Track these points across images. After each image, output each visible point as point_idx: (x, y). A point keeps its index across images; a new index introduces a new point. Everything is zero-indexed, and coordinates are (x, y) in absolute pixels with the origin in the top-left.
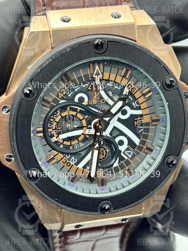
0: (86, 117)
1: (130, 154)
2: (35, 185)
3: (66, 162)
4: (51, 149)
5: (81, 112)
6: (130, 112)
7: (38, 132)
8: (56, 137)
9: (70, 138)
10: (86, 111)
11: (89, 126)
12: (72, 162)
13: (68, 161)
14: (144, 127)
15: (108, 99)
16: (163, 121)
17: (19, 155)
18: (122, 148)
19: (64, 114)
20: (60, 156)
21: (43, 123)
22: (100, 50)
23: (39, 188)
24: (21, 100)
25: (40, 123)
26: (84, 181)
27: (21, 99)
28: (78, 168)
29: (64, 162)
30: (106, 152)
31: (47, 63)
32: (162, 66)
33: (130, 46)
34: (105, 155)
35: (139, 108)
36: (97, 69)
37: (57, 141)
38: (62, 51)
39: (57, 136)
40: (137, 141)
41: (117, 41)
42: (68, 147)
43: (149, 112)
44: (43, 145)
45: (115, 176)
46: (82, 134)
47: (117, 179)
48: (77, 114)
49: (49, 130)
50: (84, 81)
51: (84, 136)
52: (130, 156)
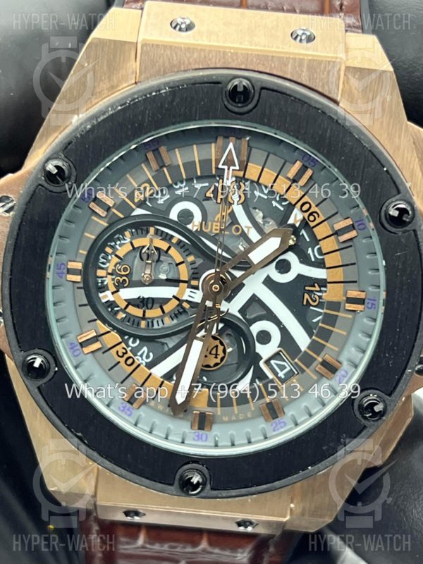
0: (191, 258)
1: (282, 368)
2: (37, 390)
3: (124, 354)
4: (96, 318)
5: (181, 244)
6: (298, 268)
7: (69, 271)
8: (113, 293)
9: (145, 302)
10: (193, 244)
11: (194, 283)
12: (140, 358)
13: (130, 354)
14: (325, 311)
15: (249, 228)
16: (372, 304)
17: (12, 313)
18: (265, 351)
19: (138, 243)
20: (114, 337)
21: (85, 253)
22: (239, 105)
23: (44, 399)
24: (37, 187)
25: (81, 251)
26: (160, 407)
27: (35, 184)
28: (150, 374)
29: (121, 354)
30: (224, 351)
31: (111, 113)
32: (385, 169)
33: (315, 108)
34: (219, 357)
35: (320, 264)
36: (230, 150)
37: (114, 301)
38: (149, 91)
39: (115, 290)
40: (302, 339)
41: (284, 91)
42: (136, 320)
43: (344, 278)
44: (78, 303)
45: (236, 412)
46: (174, 297)
47: (238, 421)
48: (169, 248)
49: (100, 273)
50: (199, 174)
51: (177, 302)
52: (281, 374)
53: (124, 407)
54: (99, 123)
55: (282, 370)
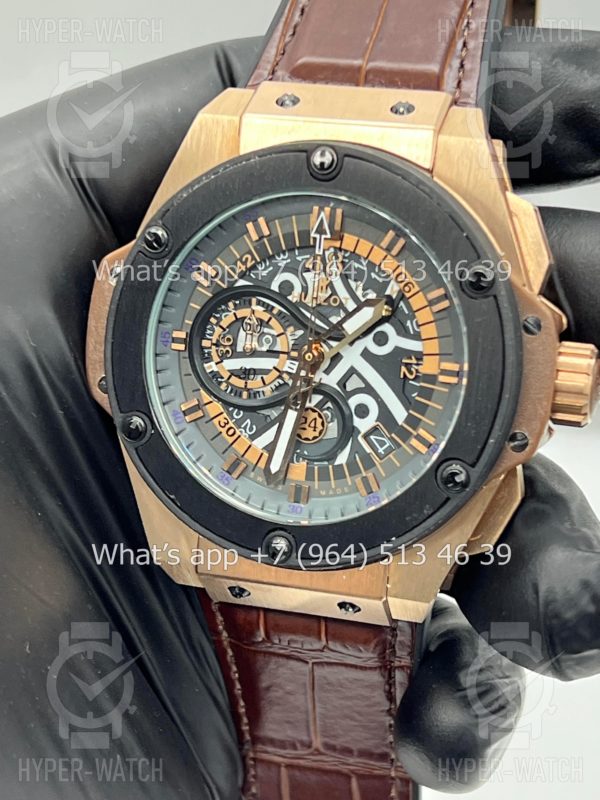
0: (291, 330)
1: (382, 444)
2: (134, 451)
3: (225, 424)
4: (200, 387)
5: (282, 315)
6: (395, 340)
7: (174, 340)
8: (217, 364)
9: (247, 373)
10: (293, 316)
11: (294, 354)
12: (242, 430)
13: (231, 424)
14: (422, 384)
15: (347, 299)
17: (113, 375)
18: (363, 425)
19: (241, 313)
20: (217, 407)
21: (191, 323)
24: (138, 254)
25: (187, 321)
26: (260, 479)
27: (136, 250)
28: (250, 446)
30: (323, 424)
31: (205, 182)
32: (465, 234)
34: (318, 430)
35: (417, 337)
36: (322, 218)
37: (218, 372)
38: (239, 160)
39: (219, 360)
40: (400, 413)
42: (239, 391)
43: (439, 350)
44: (183, 373)
45: (333, 486)
46: (275, 368)
47: (335, 495)
48: (270, 319)
49: (205, 343)
50: (298, 244)
51: (278, 374)
52: (381, 450)
53: (223, 477)
54: (194, 192)
55: (381, 447)
